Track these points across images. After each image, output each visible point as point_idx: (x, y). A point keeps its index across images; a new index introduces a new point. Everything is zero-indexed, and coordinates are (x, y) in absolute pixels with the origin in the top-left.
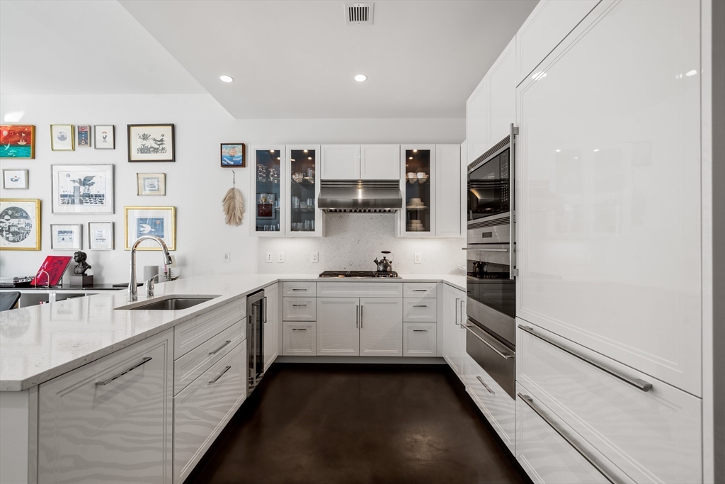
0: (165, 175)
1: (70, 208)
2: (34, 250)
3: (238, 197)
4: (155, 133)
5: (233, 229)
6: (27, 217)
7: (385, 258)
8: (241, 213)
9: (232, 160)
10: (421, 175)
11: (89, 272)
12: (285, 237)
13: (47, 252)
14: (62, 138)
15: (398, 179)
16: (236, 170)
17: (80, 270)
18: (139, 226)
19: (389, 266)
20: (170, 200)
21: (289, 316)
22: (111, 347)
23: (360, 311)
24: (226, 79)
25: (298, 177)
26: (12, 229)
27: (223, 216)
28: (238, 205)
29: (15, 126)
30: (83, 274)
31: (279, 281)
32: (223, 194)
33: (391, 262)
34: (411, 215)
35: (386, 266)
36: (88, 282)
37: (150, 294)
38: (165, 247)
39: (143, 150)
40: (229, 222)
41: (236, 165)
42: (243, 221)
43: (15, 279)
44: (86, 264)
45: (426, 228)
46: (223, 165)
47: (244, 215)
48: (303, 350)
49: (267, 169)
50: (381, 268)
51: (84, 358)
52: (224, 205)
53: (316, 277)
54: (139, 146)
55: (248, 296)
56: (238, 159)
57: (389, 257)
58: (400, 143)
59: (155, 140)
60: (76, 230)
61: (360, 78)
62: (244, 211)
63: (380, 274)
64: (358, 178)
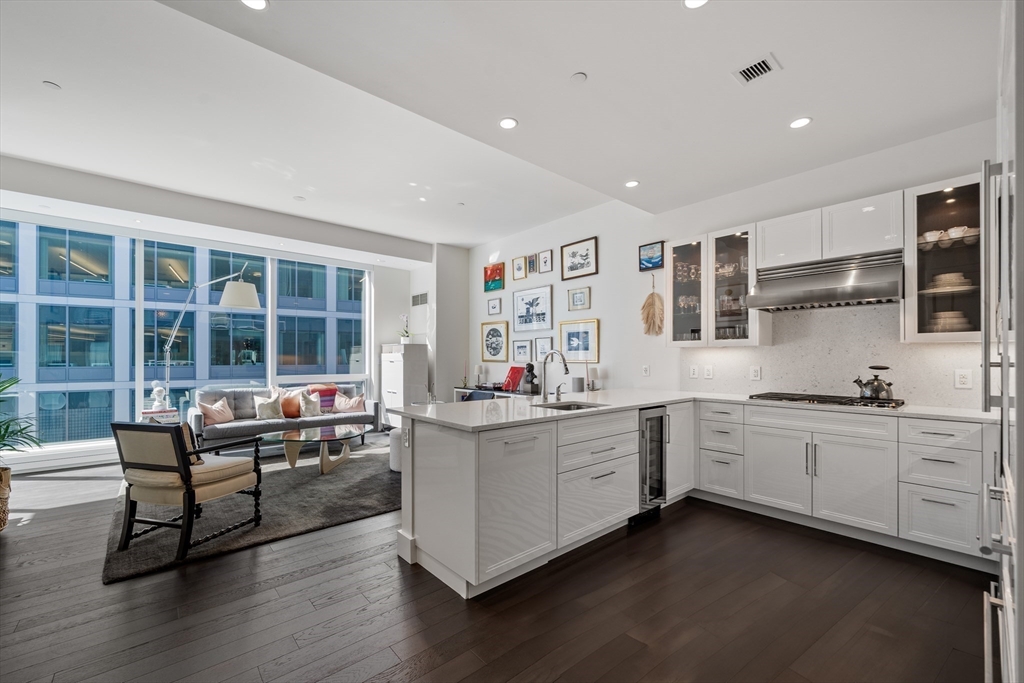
0: (590, 289)
1: (525, 327)
2: (503, 361)
3: (657, 303)
4: (581, 249)
5: (653, 339)
6: (500, 336)
7: (876, 377)
8: (661, 321)
9: (651, 263)
11: (536, 381)
12: (707, 347)
13: (512, 364)
14: (519, 269)
15: (902, 246)
16: (655, 272)
17: (529, 379)
18: (569, 340)
19: (884, 389)
20: (594, 314)
21: (708, 444)
22: (513, 422)
23: (812, 451)
24: (632, 184)
25: (728, 270)
26: (494, 345)
27: (642, 326)
28: (657, 311)
29: (494, 266)
30: (532, 382)
31: (695, 400)
32: (642, 301)
33: (890, 385)
35: (877, 390)
36: (535, 390)
37: (558, 399)
38: (564, 360)
39: (572, 268)
40: (648, 331)
41: (656, 266)
42: (663, 330)
43: (495, 384)
44: (533, 374)
46: (641, 270)
47: (664, 322)
48: (725, 487)
49: (687, 267)
50: (868, 393)
51: (499, 424)
52: (643, 313)
53: (745, 398)
54: (569, 264)
55: (641, 409)
56: (658, 260)
57: (883, 375)
58: (902, 187)
59: (581, 256)
60: (528, 344)
61: (801, 123)
62: (664, 318)
63: (865, 400)
64: (817, 258)
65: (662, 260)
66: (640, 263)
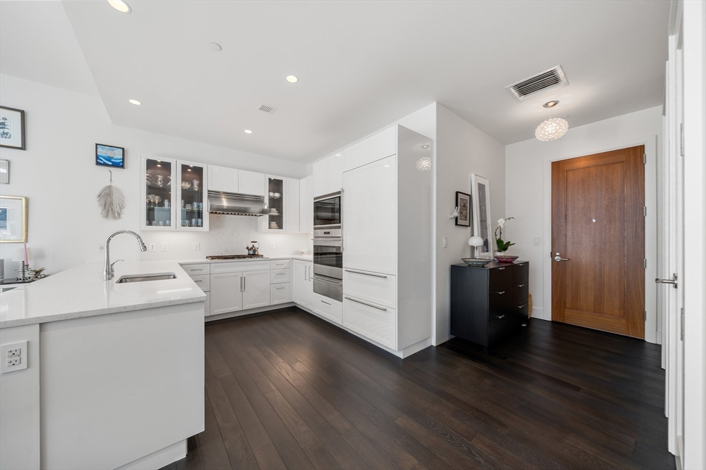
0: (9, 163)
3: (116, 194)
7: (253, 246)
8: (121, 208)
9: (110, 161)
10: (277, 195)
12: (176, 231)
15: (264, 195)
16: (114, 170)
23: (243, 280)
25: (187, 185)
28: (116, 201)
33: (258, 249)
34: (272, 218)
35: (255, 251)
40: (105, 216)
41: (115, 165)
42: (122, 216)
45: (280, 226)
46: (98, 163)
47: (123, 210)
50: (251, 252)
52: (99, 201)
56: (118, 161)
57: (256, 245)
58: (265, 173)
62: (124, 207)
63: (250, 256)
64: (236, 192)
65: (123, 162)
66: (97, 157)
